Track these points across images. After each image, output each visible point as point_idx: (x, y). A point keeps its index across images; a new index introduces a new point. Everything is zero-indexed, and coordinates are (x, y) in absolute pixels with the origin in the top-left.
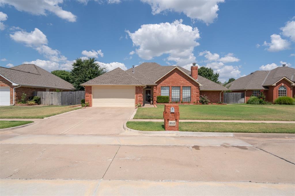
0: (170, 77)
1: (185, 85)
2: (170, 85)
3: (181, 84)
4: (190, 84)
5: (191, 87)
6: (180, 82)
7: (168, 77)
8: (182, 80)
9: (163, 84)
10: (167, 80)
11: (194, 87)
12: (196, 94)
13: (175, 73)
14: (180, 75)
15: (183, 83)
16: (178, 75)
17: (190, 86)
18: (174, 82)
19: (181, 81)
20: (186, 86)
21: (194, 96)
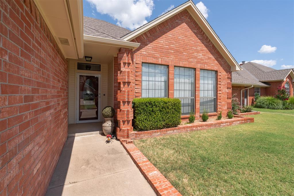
0: (170, 34)
1: (206, 67)
2: (171, 60)
3: (198, 62)
4: (215, 65)
5: (217, 71)
6: (195, 54)
7: (164, 33)
8: (199, 48)
9: (150, 55)
10: (162, 41)
11: (223, 74)
12: (227, 91)
13: (184, 25)
14: (194, 33)
15: (202, 60)
16: (190, 31)
17: (216, 68)
18: (181, 53)
19: (198, 52)
20: (208, 68)
21: (222, 95)
